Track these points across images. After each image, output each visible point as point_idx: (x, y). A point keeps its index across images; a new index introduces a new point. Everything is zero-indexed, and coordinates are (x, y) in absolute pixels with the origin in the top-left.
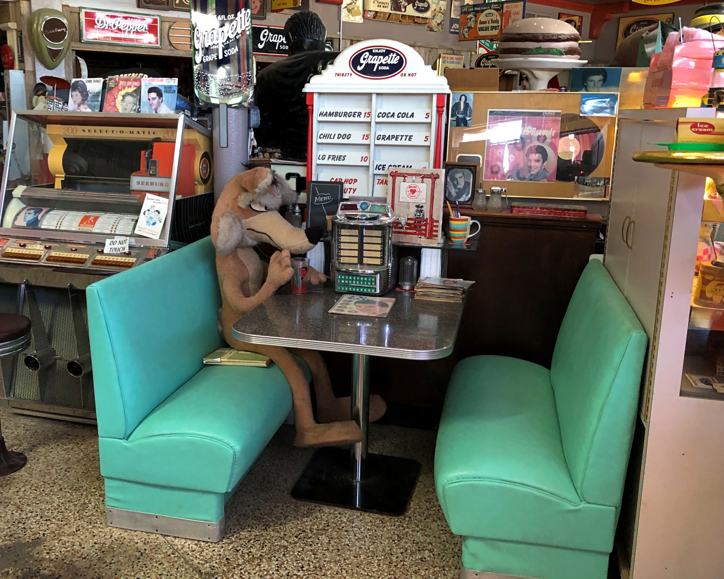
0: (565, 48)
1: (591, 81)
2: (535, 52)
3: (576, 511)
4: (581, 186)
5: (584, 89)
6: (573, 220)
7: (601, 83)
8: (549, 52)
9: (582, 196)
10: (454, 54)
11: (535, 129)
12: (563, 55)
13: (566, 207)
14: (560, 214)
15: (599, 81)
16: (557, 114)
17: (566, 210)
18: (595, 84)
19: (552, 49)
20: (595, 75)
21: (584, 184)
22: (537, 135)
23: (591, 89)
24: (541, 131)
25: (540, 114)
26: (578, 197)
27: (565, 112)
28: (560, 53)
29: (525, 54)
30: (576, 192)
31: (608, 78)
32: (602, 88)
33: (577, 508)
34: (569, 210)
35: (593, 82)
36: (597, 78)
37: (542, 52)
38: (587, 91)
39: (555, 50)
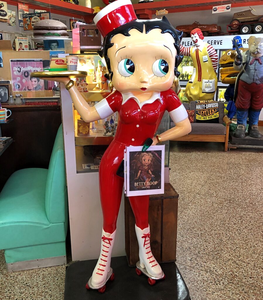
0: (61, 33)
1: (53, 45)
2: (48, 35)
3: (48, 228)
4: (56, 92)
5: (50, 49)
6: (52, 106)
7: (57, 46)
8: (54, 35)
9: (56, 96)
10: (23, 36)
11: (32, 67)
12: (60, 36)
13: (50, 101)
14: (47, 104)
15: (56, 45)
16: (41, 61)
17: (49, 102)
18: (54, 47)
19: (55, 33)
20: (53, 43)
21: (56, 91)
22: (34, 70)
23: (53, 49)
24: (35, 68)
25: (34, 61)
26: (55, 96)
27: (44, 60)
28: (59, 35)
29: (44, 36)
30: (54, 94)
31: (59, 44)
32: (58, 49)
33: (48, 227)
34: (50, 102)
35: (53, 46)
36: (55, 44)
37: (51, 34)
38: (52, 50)
39: (56, 34)
